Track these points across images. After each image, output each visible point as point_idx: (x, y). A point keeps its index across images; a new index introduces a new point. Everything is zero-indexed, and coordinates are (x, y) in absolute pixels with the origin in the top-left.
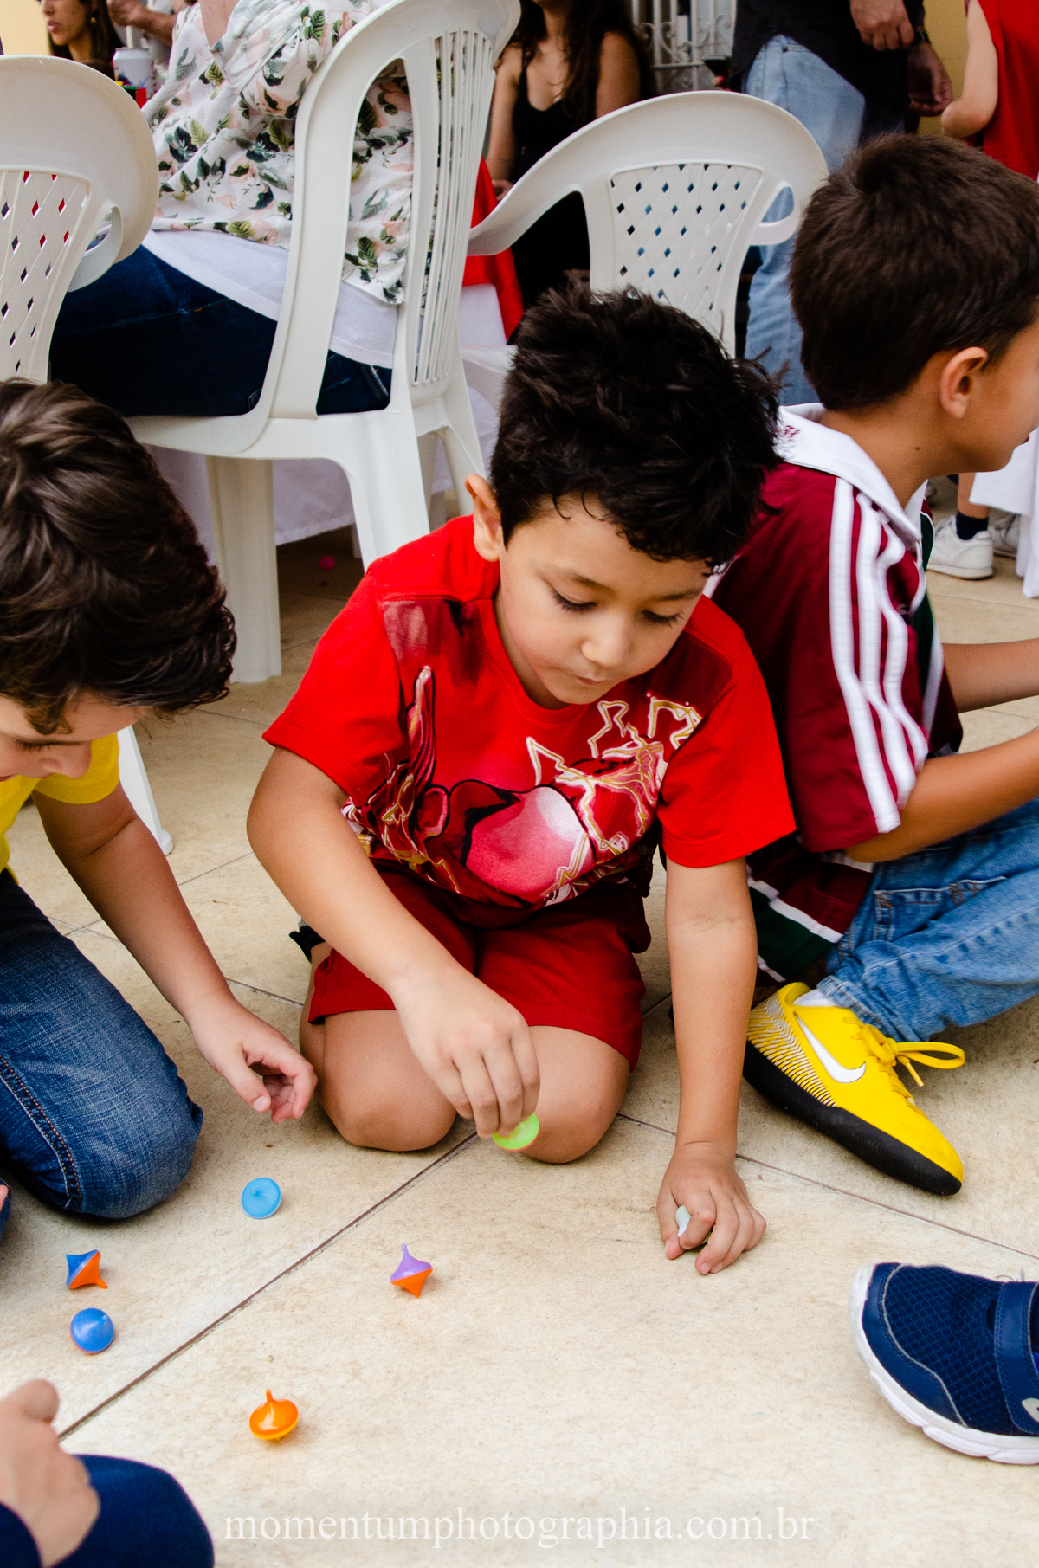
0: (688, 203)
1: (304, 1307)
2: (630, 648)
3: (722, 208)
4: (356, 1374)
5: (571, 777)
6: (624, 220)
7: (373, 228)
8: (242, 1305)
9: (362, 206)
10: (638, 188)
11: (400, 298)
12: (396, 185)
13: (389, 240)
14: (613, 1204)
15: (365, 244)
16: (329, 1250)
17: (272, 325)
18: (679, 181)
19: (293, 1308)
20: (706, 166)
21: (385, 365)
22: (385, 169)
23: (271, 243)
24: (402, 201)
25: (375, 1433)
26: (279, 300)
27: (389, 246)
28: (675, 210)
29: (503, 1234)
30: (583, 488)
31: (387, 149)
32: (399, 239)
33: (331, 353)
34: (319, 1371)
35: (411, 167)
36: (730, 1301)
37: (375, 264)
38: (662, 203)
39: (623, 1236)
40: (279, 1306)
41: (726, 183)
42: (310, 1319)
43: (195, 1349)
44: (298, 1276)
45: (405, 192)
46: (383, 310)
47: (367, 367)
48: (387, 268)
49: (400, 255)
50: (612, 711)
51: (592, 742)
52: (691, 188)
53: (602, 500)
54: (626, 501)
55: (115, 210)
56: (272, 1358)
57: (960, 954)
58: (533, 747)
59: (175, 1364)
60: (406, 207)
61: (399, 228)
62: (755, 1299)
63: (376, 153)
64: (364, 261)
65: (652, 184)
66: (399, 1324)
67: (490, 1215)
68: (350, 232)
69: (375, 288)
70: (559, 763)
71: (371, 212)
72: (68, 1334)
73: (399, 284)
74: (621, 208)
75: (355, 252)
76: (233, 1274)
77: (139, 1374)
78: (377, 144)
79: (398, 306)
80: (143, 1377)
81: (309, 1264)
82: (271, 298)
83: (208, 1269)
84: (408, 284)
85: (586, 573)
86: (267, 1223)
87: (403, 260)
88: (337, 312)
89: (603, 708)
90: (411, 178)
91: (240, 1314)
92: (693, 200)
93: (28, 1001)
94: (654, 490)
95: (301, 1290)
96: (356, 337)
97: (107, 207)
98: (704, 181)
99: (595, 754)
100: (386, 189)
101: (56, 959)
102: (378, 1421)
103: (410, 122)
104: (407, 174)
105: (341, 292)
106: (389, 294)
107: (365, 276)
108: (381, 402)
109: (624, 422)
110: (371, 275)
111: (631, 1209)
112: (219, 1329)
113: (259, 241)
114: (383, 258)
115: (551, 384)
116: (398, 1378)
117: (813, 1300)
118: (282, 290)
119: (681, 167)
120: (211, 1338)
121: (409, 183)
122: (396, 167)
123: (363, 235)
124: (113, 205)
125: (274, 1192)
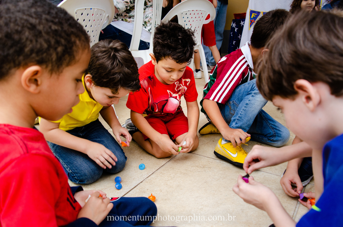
0: (194, 16)
1: (151, 182)
2: (178, 76)
3: (199, 17)
4: (161, 191)
5: (174, 95)
6: (184, 20)
7: (147, 20)
8: (141, 182)
9: (145, 17)
10: (186, 14)
11: (151, 31)
12: (150, 13)
13: (149, 22)
14: (197, 166)
15: (145, 22)
16: (153, 174)
17: (131, 36)
18: (192, 13)
19: (150, 182)
20: (197, 10)
21: (149, 42)
22: (149, 10)
23: (130, 22)
24: (151, 16)
25: (166, 199)
26: (132, 32)
27: (149, 23)
28: (192, 18)
29: (181, 171)
30: (168, 55)
31: (148, 8)
32: (150, 21)
33: (141, 40)
34: (155, 191)
35: (153, 10)
36: (219, 180)
37: (147, 26)
38: (190, 17)
39: (200, 171)
40: (147, 182)
41: (200, 13)
42: (152, 184)
43: (135, 188)
44: (149, 178)
45: (152, 14)
46: (148, 33)
47: (146, 42)
48: (149, 26)
49: (151, 24)
50: (177, 83)
51: (176, 89)
52: (194, 14)
53: (171, 57)
54: (175, 57)
55: (108, 16)
56: (147, 190)
57: (238, 121)
58: (168, 91)
59: (132, 190)
60: (152, 16)
61: (151, 20)
62: (223, 179)
63: (147, 8)
64: (145, 25)
65: (188, 13)
66: (167, 184)
67: (178, 168)
68: (143, 20)
69: (147, 29)
70: (172, 94)
71: (146, 18)
72: (115, 187)
73: (150, 29)
74: (183, 18)
75: (144, 24)
76: (139, 178)
77: (127, 192)
78: (147, 7)
79: (151, 33)
80: (128, 193)
81: (151, 176)
82: (131, 31)
83: (135, 177)
84: (152, 29)
85: (170, 67)
86: (143, 171)
87: (151, 25)
88: (141, 33)
89: (176, 83)
90: (152, 12)
91: (141, 183)
92: (195, 16)
93: (100, 138)
94: (179, 54)
95: (150, 180)
96: (144, 37)
97: (107, 15)
98: (196, 13)
99: (177, 91)
100: (148, 14)
101: (105, 132)
102: (166, 198)
103: (152, 4)
104: (151, 11)
105: (142, 30)
106: (149, 30)
107: (145, 28)
108: (148, 48)
109: (173, 45)
110: (146, 27)
111: (200, 167)
112: (139, 185)
113: (128, 22)
114: (148, 25)
115: (161, 40)
116: (168, 192)
117: (232, 179)
118: (133, 30)
119: (193, 10)
120: (137, 187)
121: (152, 13)
122: (150, 10)
123: (145, 21)
124: (108, 15)
125: (144, 166)
